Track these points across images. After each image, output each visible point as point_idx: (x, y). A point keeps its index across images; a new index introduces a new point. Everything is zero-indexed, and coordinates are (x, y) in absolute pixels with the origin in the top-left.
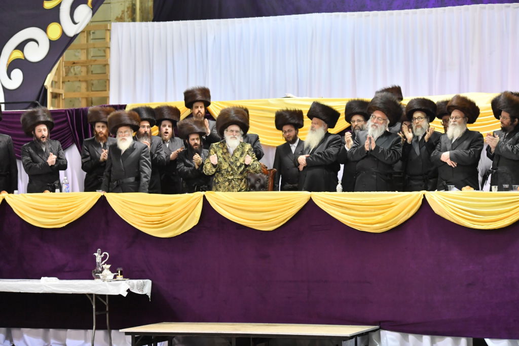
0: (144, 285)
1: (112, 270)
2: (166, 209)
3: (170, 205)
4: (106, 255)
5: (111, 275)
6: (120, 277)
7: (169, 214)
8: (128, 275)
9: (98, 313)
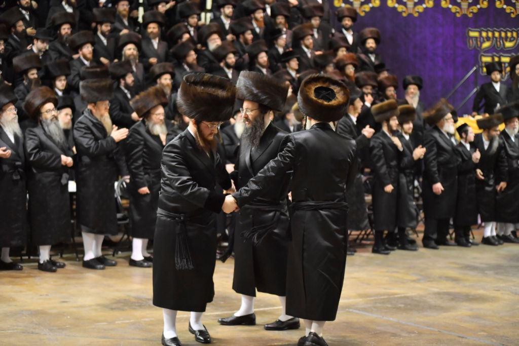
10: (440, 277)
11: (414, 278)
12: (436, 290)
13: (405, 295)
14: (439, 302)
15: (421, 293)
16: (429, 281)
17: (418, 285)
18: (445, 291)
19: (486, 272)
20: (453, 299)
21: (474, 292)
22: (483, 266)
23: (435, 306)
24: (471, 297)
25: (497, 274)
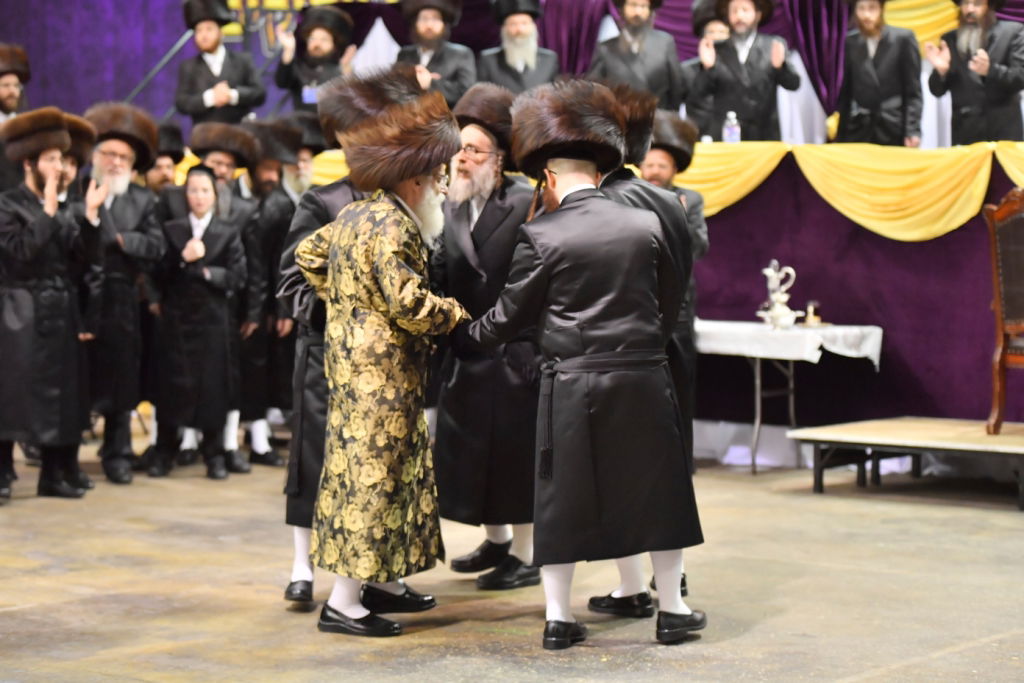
0: (862, 338)
1: (792, 304)
2: (910, 179)
3: (918, 171)
4: (788, 276)
5: (788, 316)
6: (812, 319)
7: (916, 192)
8: (829, 316)
9: (767, 394)
10: (102, 559)
11: (35, 563)
12: (87, 592)
13: (7, 609)
14: (93, 622)
15: (48, 600)
16: (71, 570)
17: (42, 582)
18: (112, 592)
19: (221, 538)
20: (129, 613)
21: (184, 591)
22: (215, 523)
23: (83, 634)
24: (176, 605)
25: (248, 541)
